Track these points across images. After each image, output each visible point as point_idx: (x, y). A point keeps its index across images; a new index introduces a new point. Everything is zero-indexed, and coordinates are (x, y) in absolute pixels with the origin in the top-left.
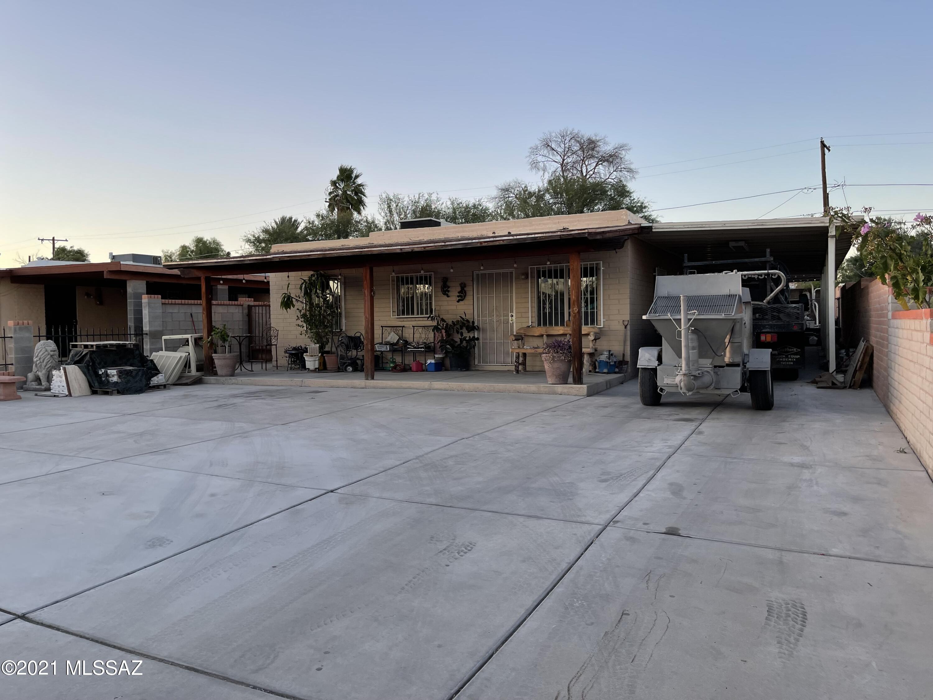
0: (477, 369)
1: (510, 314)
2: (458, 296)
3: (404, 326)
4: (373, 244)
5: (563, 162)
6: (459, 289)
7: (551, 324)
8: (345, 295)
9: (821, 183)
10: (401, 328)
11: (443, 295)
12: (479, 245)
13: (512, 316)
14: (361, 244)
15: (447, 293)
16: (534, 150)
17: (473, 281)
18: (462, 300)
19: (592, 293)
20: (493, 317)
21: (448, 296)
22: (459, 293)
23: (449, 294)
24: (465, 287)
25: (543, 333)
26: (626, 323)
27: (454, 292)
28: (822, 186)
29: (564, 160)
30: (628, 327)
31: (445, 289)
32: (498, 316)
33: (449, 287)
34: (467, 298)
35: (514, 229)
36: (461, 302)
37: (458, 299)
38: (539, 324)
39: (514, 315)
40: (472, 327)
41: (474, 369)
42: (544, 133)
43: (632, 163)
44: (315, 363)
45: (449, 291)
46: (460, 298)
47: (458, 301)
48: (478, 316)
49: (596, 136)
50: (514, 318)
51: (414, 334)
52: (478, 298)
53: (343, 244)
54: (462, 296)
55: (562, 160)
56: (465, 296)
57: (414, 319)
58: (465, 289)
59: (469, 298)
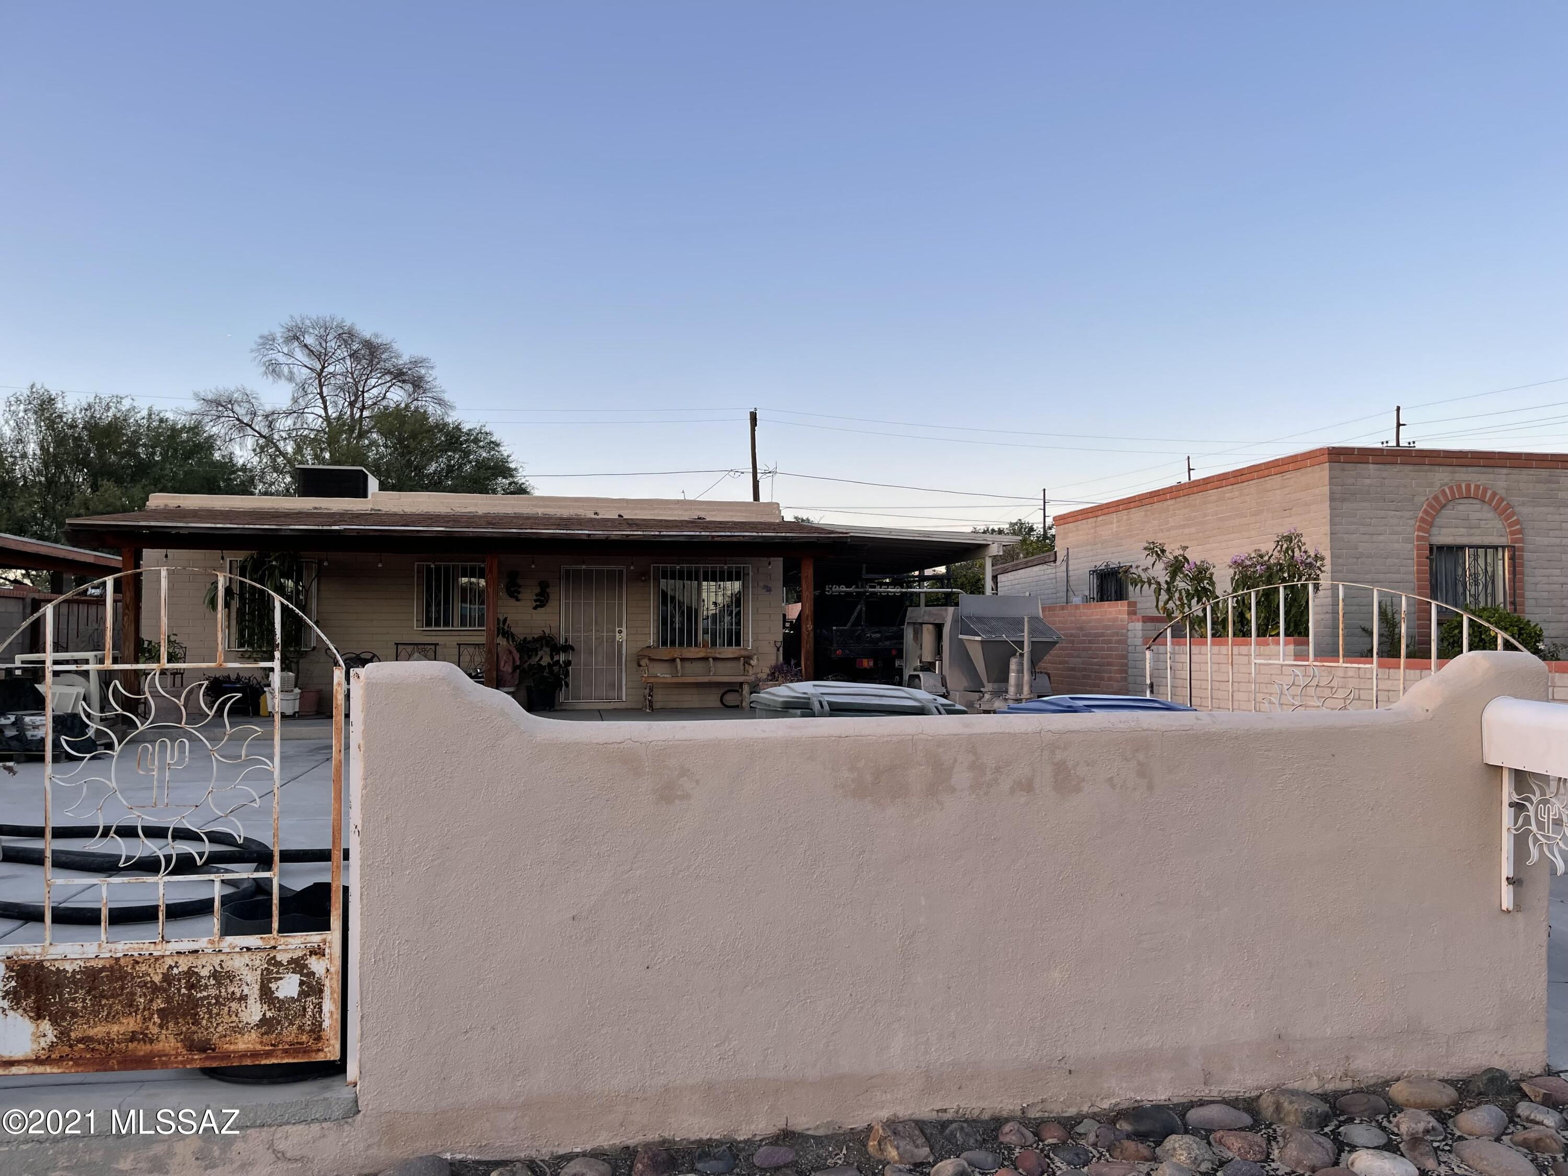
0: (563, 708)
1: (617, 629)
2: (535, 601)
3: (438, 644)
4: (379, 510)
5: (322, 371)
6: (538, 590)
7: (681, 644)
8: (318, 590)
9: (751, 466)
10: (433, 647)
11: (509, 598)
12: (710, 539)
13: (620, 632)
14: (354, 509)
15: (515, 594)
16: (267, 341)
17: (560, 579)
18: (542, 606)
19: (738, 604)
20: (590, 633)
21: (518, 600)
22: (537, 595)
23: (520, 596)
24: (548, 587)
25: (675, 656)
26: (778, 645)
27: (529, 595)
28: (751, 470)
29: (323, 367)
30: (781, 649)
31: (512, 589)
32: (598, 631)
33: (520, 587)
34: (550, 603)
35: (626, 512)
36: (540, 610)
37: (534, 604)
38: (664, 643)
39: (624, 630)
40: (556, 648)
41: (558, 708)
42: (292, 317)
43: (443, 392)
44: (295, 703)
45: (519, 593)
46: (538, 603)
47: (535, 608)
48: (567, 631)
49: (377, 336)
50: (624, 634)
51: (459, 656)
52: (567, 605)
53: (317, 506)
54: (542, 601)
55: (320, 367)
56: (547, 601)
57: (457, 633)
58: (548, 590)
59: (552, 605)
